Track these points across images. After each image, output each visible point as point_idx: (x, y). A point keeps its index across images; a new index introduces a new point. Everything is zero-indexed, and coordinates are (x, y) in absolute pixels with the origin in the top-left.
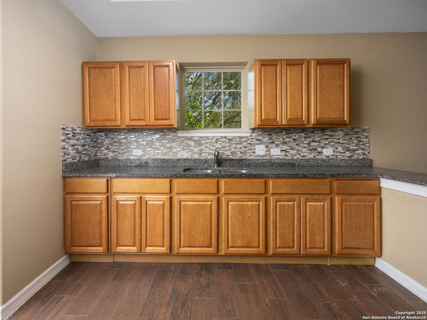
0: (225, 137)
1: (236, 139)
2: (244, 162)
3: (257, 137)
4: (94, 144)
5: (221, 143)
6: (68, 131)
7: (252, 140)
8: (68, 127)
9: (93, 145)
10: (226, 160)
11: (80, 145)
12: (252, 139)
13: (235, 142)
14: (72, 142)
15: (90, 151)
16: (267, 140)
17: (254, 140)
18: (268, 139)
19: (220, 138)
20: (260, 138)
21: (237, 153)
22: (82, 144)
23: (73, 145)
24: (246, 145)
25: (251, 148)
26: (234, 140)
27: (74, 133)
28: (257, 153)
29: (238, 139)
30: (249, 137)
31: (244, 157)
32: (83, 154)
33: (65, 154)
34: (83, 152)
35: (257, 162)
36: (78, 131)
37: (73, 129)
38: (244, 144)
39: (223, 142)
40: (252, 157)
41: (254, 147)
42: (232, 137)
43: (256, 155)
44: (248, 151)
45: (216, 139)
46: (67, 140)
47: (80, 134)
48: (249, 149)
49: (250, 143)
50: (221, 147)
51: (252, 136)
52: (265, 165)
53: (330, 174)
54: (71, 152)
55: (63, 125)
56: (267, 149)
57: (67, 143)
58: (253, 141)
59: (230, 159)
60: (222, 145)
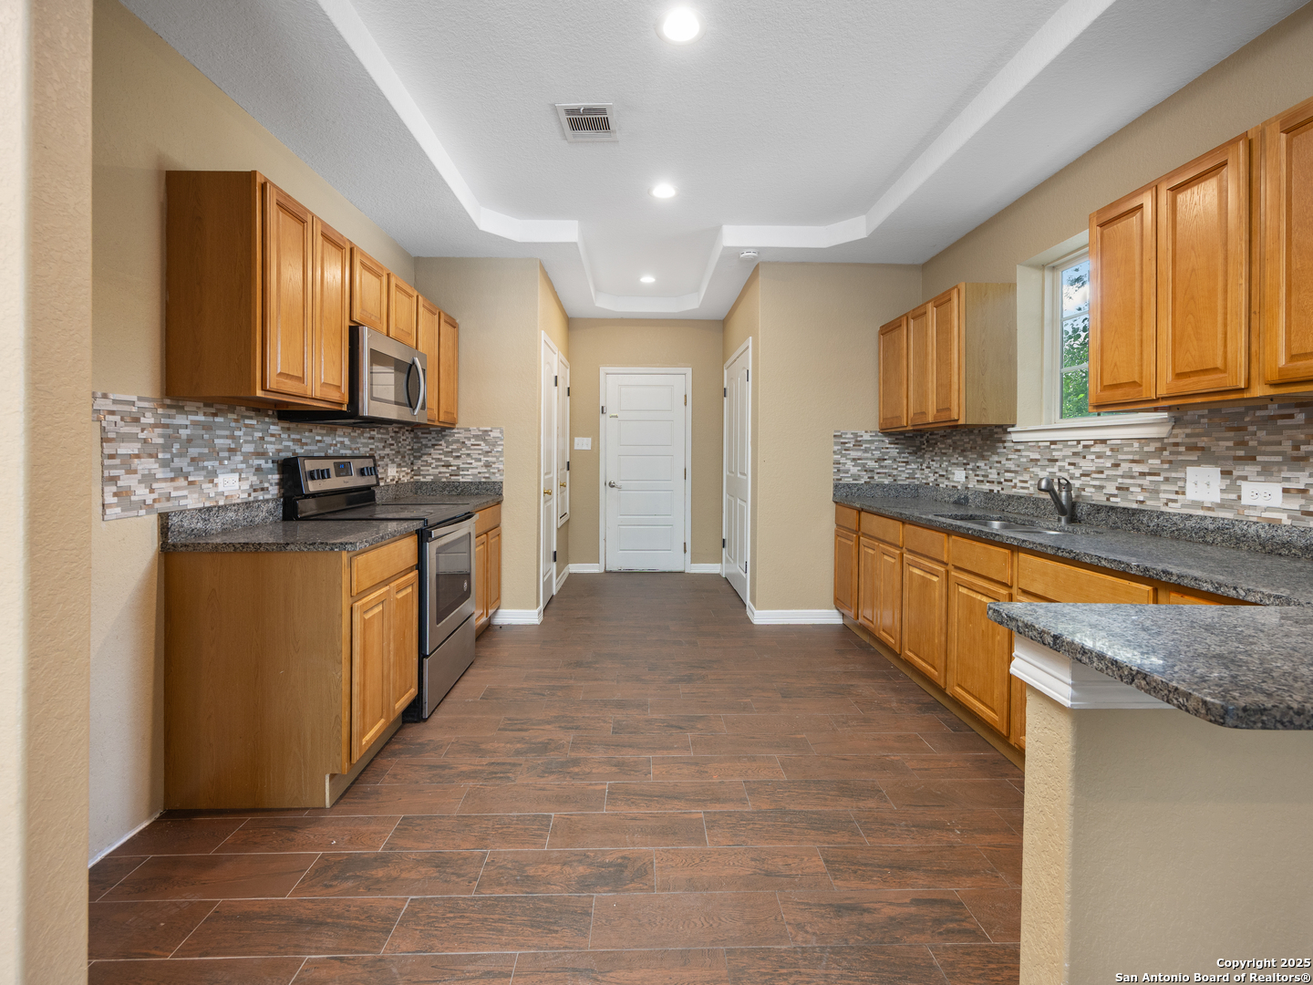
0: (1104, 441)
1: (1132, 445)
2: (1145, 520)
3: (1193, 440)
4: (907, 458)
5: (1093, 457)
6: (845, 438)
7: (1175, 449)
8: (846, 434)
9: (905, 460)
10: (1098, 509)
11: (871, 459)
12: (1176, 444)
13: (1131, 457)
14: (854, 454)
15: (896, 469)
16: (1228, 448)
17: (1182, 449)
18: (1230, 444)
19: (1092, 443)
20: (1202, 442)
21: (1131, 489)
22: (876, 456)
23: (854, 460)
24: (1156, 467)
25: (1174, 475)
26: (1125, 449)
27: (857, 441)
28: (1192, 494)
29: (1136, 445)
30: (1166, 441)
31: (1151, 504)
32: (878, 473)
33: (838, 471)
34: (879, 471)
35: (1182, 526)
36: (867, 437)
37: (856, 435)
38: (1150, 461)
39: (1099, 456)
40: (1173, 508)
41: (1181, 472)
42: (1119, 442)
43: (1186, 502)
44: (1163, 487)
45: (1085, 447)
46: (844, 452)
47: (871, 442)
48: (1167, 479)
49: (1171, 458)
50: (1094, 469)
51: (1176, 436)
52: (1209, 539)
53: (1138, 566)
54: (852, 468)
55: (835, 431)
56: (1228, 482)
57: (843, 456)
58: (1180, 453)
59: (1106, 507)
60: (1097, 465)
